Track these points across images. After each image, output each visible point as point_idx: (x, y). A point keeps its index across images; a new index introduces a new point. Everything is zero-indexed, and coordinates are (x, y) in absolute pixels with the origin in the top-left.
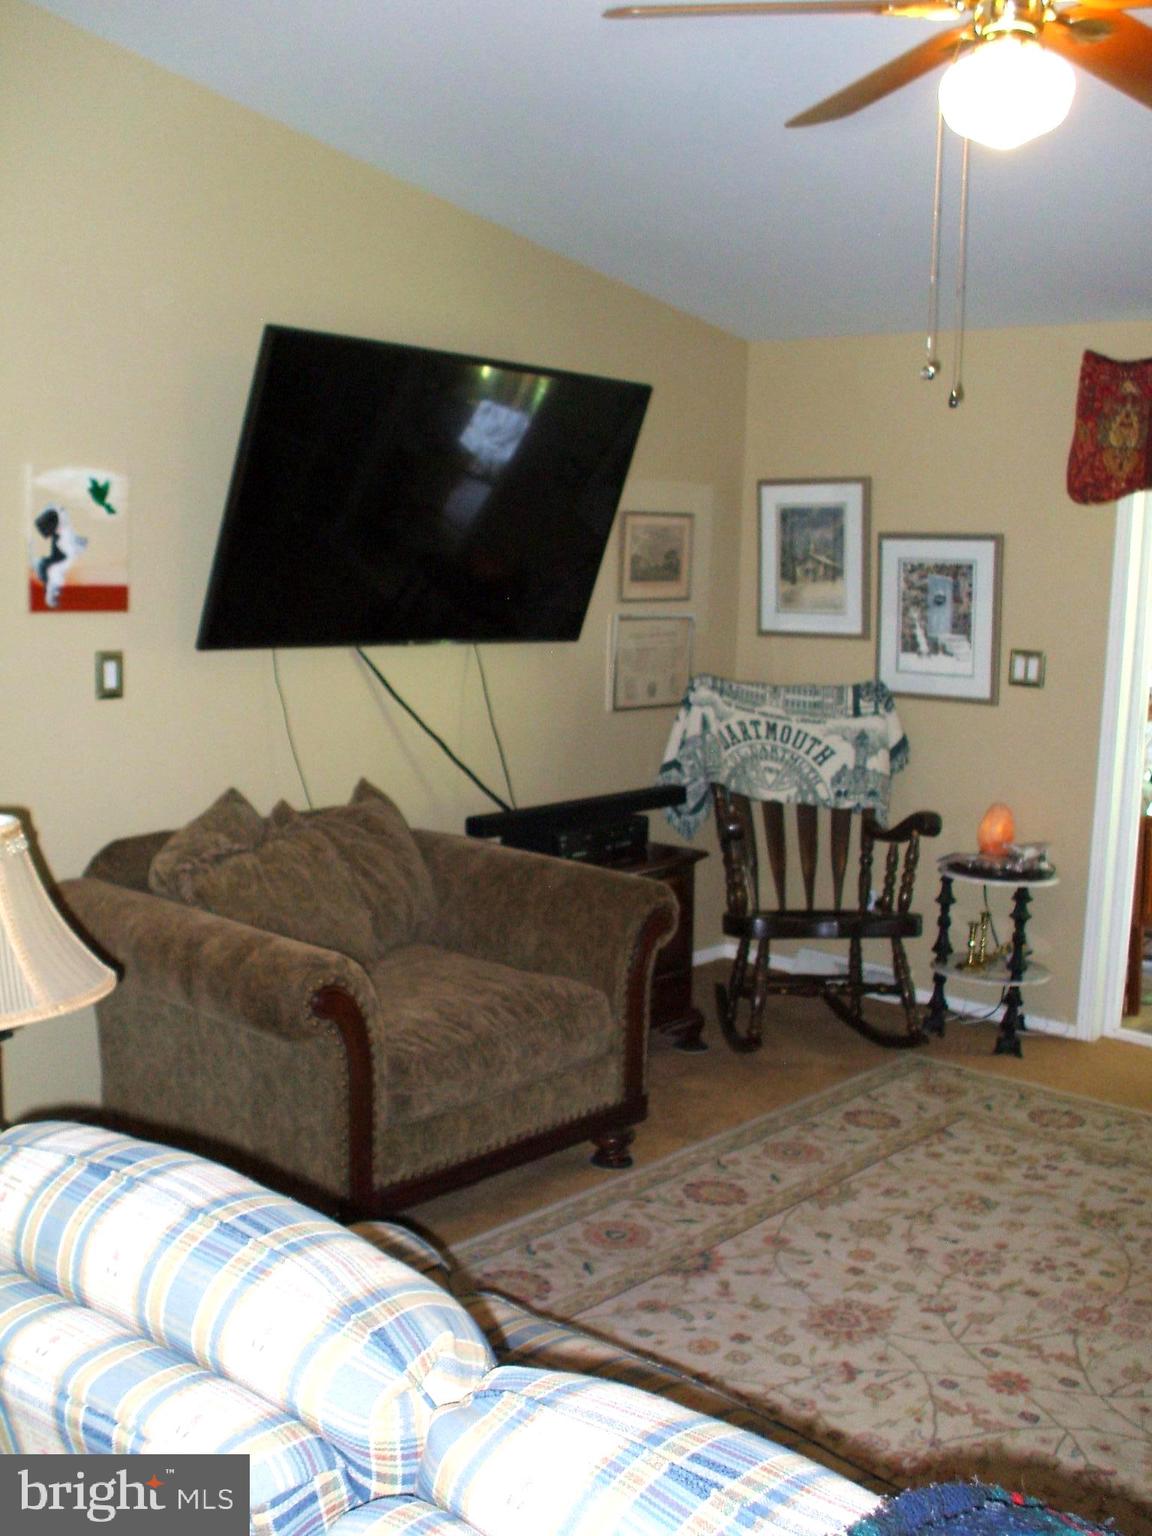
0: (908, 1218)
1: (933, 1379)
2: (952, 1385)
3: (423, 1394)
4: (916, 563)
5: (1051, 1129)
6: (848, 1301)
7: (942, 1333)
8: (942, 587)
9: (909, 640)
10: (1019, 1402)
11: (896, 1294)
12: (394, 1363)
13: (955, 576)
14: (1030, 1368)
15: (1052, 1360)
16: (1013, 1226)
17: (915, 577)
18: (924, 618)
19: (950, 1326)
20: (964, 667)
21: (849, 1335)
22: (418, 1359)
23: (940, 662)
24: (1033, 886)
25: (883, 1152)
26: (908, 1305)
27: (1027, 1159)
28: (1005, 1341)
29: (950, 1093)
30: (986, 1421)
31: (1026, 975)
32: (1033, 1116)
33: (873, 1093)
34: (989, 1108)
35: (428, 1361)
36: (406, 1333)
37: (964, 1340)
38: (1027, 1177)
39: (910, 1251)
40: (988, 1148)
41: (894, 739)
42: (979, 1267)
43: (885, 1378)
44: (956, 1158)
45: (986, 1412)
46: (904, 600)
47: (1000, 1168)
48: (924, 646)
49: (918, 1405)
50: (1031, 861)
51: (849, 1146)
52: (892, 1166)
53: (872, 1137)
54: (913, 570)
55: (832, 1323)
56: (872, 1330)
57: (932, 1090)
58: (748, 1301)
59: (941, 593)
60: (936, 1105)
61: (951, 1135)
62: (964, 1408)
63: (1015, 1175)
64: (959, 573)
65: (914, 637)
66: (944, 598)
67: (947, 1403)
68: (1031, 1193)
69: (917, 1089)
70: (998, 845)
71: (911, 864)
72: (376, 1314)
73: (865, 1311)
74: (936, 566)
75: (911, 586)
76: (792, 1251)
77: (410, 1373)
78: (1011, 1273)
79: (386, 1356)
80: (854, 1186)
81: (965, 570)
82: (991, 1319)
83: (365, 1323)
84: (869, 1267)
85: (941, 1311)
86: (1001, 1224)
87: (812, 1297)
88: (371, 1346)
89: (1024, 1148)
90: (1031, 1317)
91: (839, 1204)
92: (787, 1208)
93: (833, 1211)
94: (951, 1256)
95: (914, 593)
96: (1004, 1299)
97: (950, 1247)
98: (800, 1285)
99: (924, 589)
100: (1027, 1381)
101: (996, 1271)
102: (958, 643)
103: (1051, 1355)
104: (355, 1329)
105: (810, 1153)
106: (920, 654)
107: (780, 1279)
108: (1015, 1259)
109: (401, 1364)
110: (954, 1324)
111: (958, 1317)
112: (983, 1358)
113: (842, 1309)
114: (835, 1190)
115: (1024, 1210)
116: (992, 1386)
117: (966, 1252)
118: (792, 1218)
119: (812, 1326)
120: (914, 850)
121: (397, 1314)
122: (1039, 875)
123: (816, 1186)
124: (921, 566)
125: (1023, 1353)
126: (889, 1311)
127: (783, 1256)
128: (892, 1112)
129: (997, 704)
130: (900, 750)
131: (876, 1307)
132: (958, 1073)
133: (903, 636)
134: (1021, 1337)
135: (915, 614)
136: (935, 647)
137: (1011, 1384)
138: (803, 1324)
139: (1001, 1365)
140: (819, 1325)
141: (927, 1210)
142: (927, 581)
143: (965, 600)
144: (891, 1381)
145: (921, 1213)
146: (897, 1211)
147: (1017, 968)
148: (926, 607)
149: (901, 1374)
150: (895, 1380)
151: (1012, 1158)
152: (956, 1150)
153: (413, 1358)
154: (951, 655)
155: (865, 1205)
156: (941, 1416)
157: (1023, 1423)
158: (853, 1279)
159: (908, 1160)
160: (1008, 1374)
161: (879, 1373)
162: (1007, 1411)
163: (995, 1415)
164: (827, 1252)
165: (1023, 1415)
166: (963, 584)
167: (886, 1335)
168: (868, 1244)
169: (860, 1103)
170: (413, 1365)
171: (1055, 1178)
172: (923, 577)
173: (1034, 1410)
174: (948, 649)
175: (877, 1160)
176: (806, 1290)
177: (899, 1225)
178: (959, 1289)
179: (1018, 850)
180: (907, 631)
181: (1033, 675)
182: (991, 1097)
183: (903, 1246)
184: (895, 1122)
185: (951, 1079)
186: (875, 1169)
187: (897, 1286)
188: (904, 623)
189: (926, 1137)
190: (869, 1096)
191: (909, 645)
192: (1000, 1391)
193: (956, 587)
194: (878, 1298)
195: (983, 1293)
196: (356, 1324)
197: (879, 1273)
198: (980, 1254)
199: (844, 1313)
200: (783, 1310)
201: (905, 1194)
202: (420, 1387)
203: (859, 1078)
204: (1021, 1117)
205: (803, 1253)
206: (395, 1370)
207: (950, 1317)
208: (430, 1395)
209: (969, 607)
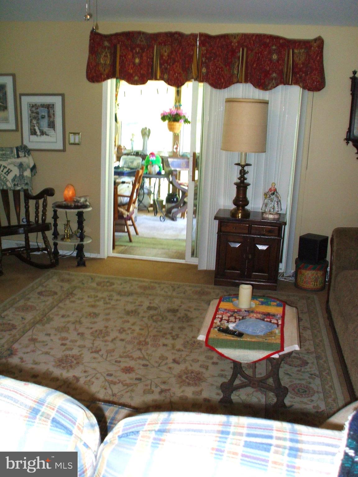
0: (73, 323)
1: (105, 375)
2: (111, 375)
3: (83, 443)
4: (34, 104)
5: (105, 287)
6: (66, 355)
7: (100, 359)
8: (44, 112)
9: (33, 131)
10: (133, 375)
11: (80, 349)
12: (67, 433)
13: (48, 108)
14: (132, 364)
15: (137, 359)
16: (107, 320)
17: (34, 109)
18: (38, 123)
19: (102, 356)
20: (53, 140)
21: (71, 366)
22: (76, 427)
23: (44, 138)
24: (84, 210)
25: (55, 303)
26: (86, 352)
27: (102, 298)
28: (121, 357)
29: (69, 281)
30: (126, 384)
31: (85, 240)
32: (98, 284)
33: (44, 285)
34: (83, 284)
35: (80, 427)
36: (65, 417)
37: (108, 359)
38: (105, 304)
39: (78, 334)
40: (89, 297)
41: (32, 165)
42: (103, 335)
43: (89, 378)
44: (80, 302)
45: (125, 381)
46: (30, 117)
47: (95, 302)
48: (38, 133)
49: (103, 384)
50: (83, 202)
51: (44, 304)
52: (60, 307)
53: (50, 300)
54: (33, 106)
55: (64, 364)
56: (78, 363)
57: (63, 281)
58: (32, 362)
59: (44, 114)
60: (66, 286)
61: (75, 294)
62: (118, 381)
63: (101, 303)
64: (50, 107)
65: (35, 130)
66: (45, 116)
67: (112, 381)
68: (108, 308)
69: (58, 281)
70: (71, 198)
71: (45, 206)
72: (46, 411)
73: (73, 357)
74: (41, 105)
75: (32, 112)
76: (40, 342)
77: (75, 435)
78: (113, 335)
79: (62, 431)
80: (51, 316)
81: (51, 106)
82: (113, 351)
83: (45, 418)
84: (67, 342)
85: (97, 352)
86: (103, 320)
87: (53, 356)
88: (53, 428)
89: (100, 295)
90: (125, 347)
91: (49, 323)
92: (31, 328)
93: (47, 326)
94: (92, 333)
95: (34, 114)
96: (115, 344)
97: (91, 331)
98: (47, 353)
99: (37, 113)
100: (133, 368)
101: (108, 335)
102: (51, 132)
103: (136, 358)
104: (40, 422)
105: (32, 308)
106: (37, 135)
107: (40, 352)
108: (112, 330)
109: (70, 433)
110: (103, 355)
111: (103, 352)
112: (116, 364)
113: (65, 358)
114: (45, 319)
115: (109, 314)
116: (123, 372)
117: (96, 331)
118: (34, 331)
119: (58, 366)
120: (45, 201)
121: (56, 409)
122: (85, 206)
123: (38, 319)
124: (36, 105)
125: (127, 359)
126: (80, 355)
127: (37, 344)
128: (53, 290)
129: (66, 151)
130: (33, 169)
131: (76, 355)
132: (69, 274)
133: (31, 130)
134: (124, 355)
135: (35, 122)
136: (43, 133)
137: (128, 370)
138: (54, 366)
139: (123, 365)
140: (60, 365)
141: (78, 320)
142: (38, 110)
143: (52, 116)
144: (91, 379)
145: (76, 321)
146: (69, 322)
147: (82, 238)
148: (38, 120)
149: (94, 375)
150: (93, 377)
151: (97, 298)
152: (79, 299)
153: (73, 427)
154: (48, 135)
155: (57, 322)
156: (112, 386)
157: (137, 382)
158: (64, 348)
159: (65, 304)
160: (126, 367)
161: (86, 377)
162: (131, 379)
163: (128, 381)
164: (52, 340)
165: (137, 379)
166: (51, 112)
167: (83, 364)
168: (64, 335)
169: (40, 289)
170: (75, 430)
171: (113, 303)
172: (37, 109)
173: (138, 376)
174: (47, 133)
175: (54, 307)
176: (50, 354)
177: (72, 327)
178: (99, 343)
179: (79, 199)
180: (32, 128)
181: (77, 141)
182: (83, 280)
183: (76, 333)
184: (55, 293)
185: (67, 277)
186: (55, 309)
187: (79, 346)
188: (30, 125)
189: (68, 296)
190: (43, 286)
191: (33, 133)
192: (126, 373)
193: (49, 112)
194: (75, 352)
195: (107, 343)
196: (40, 420)
197: (71, 343)
198: (101, 331)
199: (66, 359)
200: (45, 363)
201: (68, 316)
202: (81, 440)
203: (38, 280)
204: (94, 285)
205: (43, 342)
206: (68, 436)
207: (100, 353)
208: (86, 443)
209: (54, 119)
